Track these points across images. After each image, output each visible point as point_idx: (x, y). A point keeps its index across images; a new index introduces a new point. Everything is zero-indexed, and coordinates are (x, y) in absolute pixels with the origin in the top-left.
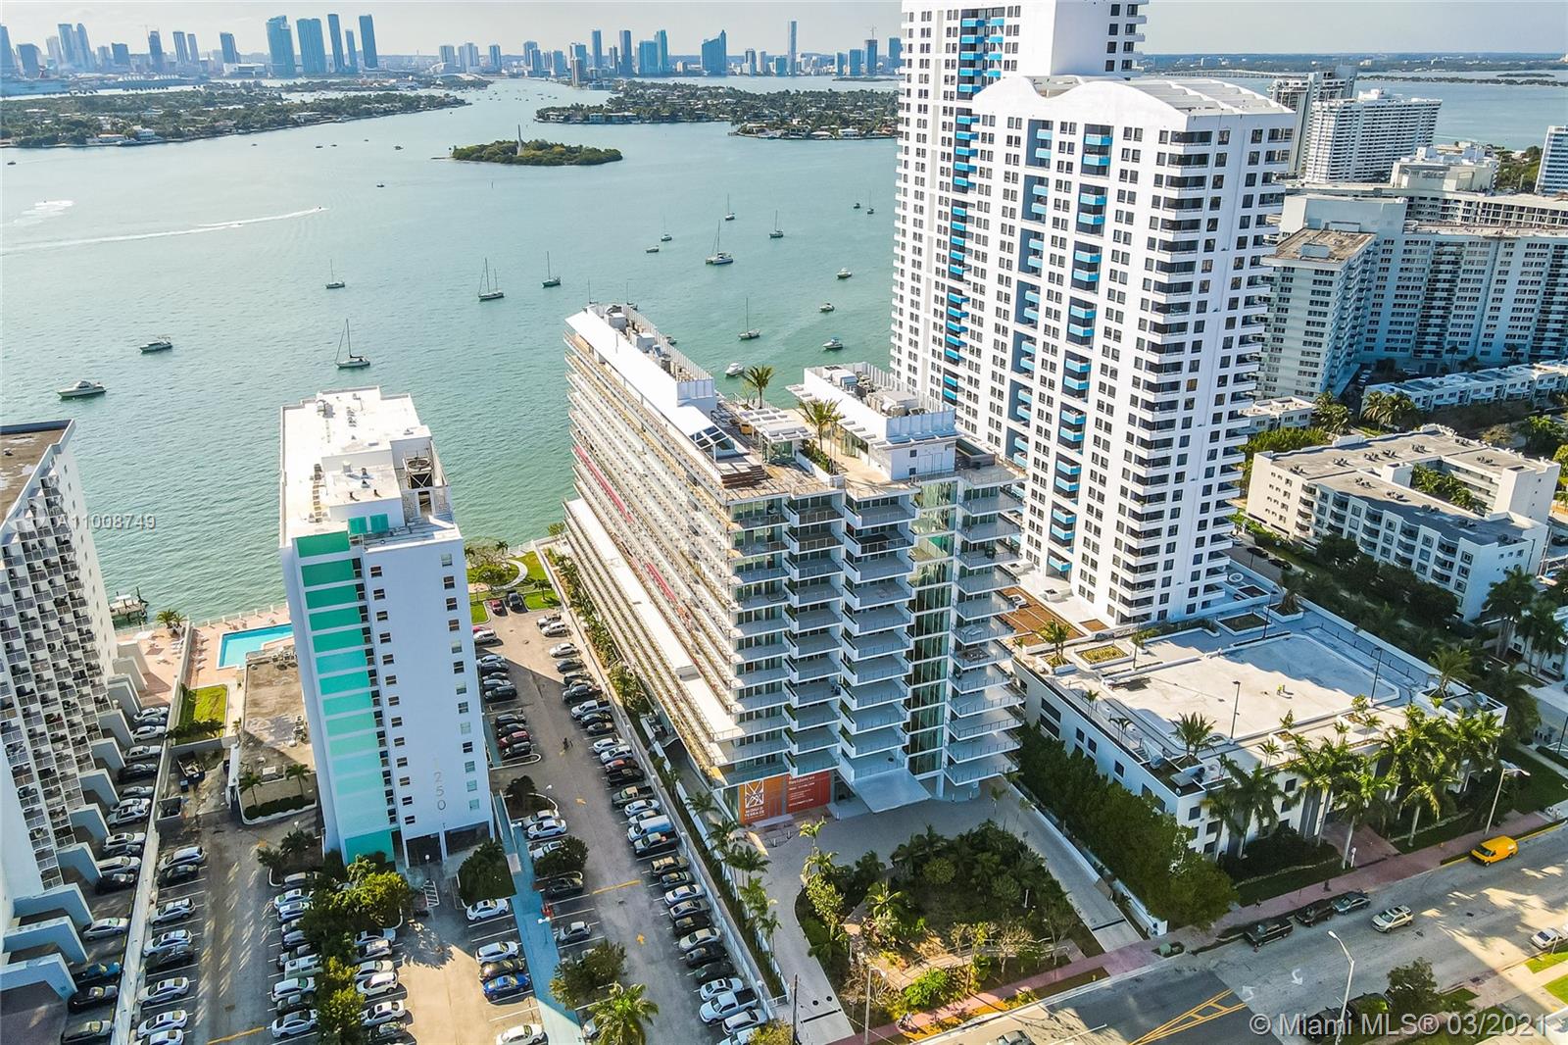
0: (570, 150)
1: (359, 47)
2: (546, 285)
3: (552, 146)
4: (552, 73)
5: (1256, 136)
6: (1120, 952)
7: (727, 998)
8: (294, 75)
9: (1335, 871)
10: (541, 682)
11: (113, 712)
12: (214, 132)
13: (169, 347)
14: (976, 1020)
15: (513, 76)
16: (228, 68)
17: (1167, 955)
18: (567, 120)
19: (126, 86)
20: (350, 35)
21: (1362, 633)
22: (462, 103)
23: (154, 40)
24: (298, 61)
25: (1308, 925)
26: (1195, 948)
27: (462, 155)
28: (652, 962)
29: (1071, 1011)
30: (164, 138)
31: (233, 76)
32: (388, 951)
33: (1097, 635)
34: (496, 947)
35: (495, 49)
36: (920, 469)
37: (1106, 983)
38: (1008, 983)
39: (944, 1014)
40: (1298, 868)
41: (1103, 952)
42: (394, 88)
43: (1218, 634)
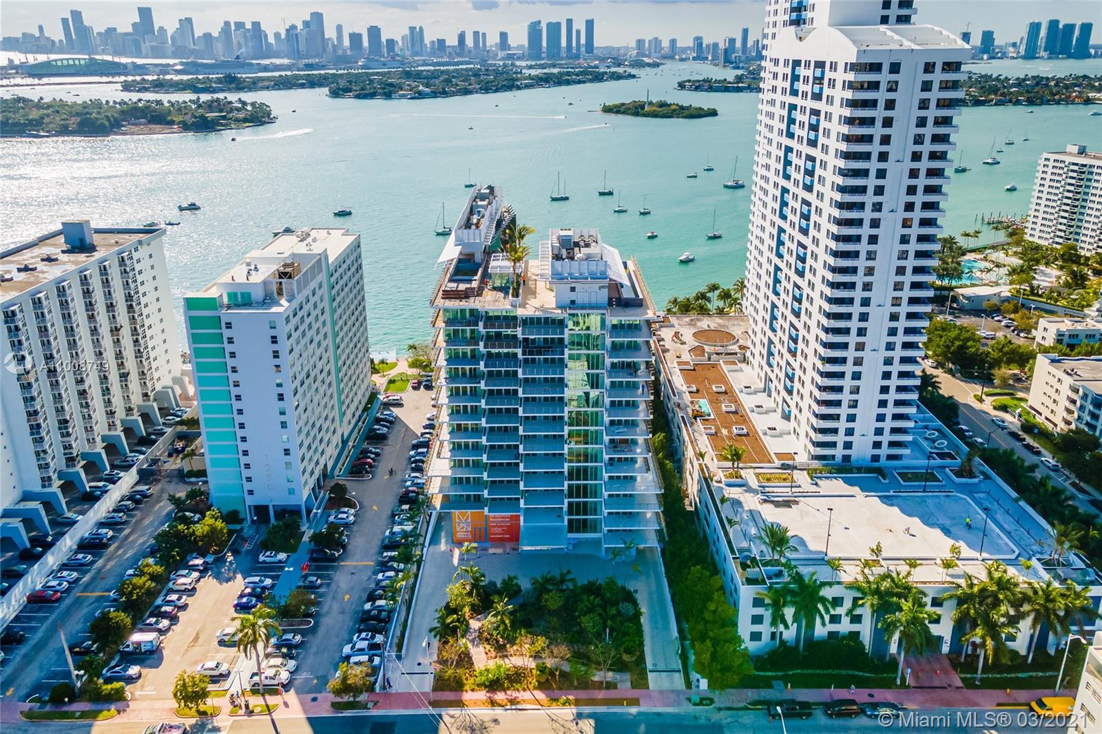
0: (682, 108)
1: (583, 41)
2: (602, 194)
3: (670, 105)
4: (710, 58)
5: (929, 68)
6: (661, 692)
7: (364, 644)
8: (540, 58)
9: (889, 684)
10: (409, 433)
11: (151, 403)
12: (466, 92)
13: (350, 213)
14: (519, 707)
15: (682, 60)
16: (501, 54)
17: (695, 704)
18: (697, 89)
19: (434, 64)
20: (578, 32)
21: (1022, 503)
22: (634, 76)
23: (462, 37)
24: (544, 50)
25: (830, 716)
26: (722, 706)
27: (608, 110)
28: (343, 612)
29: (592, 722)
30: (434, 95)
31: (502, 59)
32: (201, 568)
33: (783, 464)
34: (257, 579)
35: (673, 42)
36: (579, 301)
37: (633, 710)
38: (561, 689)
39: (500, 696)
40: (856, 673)
41: (648, 688)
42: (596, 67)
43: (887, 481)
